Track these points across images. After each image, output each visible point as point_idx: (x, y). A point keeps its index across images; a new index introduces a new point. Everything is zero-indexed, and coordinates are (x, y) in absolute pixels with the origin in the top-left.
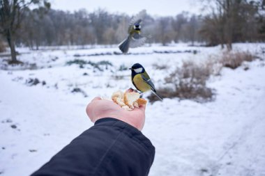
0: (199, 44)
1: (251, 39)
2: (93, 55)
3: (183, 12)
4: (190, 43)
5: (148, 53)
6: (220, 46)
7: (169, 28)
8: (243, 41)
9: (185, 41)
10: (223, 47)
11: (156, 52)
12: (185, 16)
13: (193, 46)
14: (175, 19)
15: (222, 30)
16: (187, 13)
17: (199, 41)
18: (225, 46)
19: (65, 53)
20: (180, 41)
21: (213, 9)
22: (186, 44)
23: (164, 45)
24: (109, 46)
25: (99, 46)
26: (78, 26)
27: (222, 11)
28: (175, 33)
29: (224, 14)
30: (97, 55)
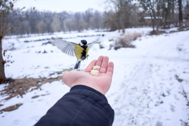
0: (103, 30)
1: (136, 26)
2: (37, 41)
3: (89, 9)
4: (96, 30)
5: (74, 38)
6: (117, 31)
7: (82, 20)
8: (131, 27)
9: (93, 29)
10: (119, 32)
11: (79, 36)
12: (91, 11)
13: (98, 31)
14: (85, 13)
15: (118, 21)
16: (92, 9)
17: (102, 28)
18: (121, 31)
19: (18, 40)
20: (89, 29)
21: (111, 7)
22: (93, 31)
23: (79, 32)
24: (41, 34)
25: (33, 35)
26: (16, 21)
27: (117, 9)
28: (86, 24)
29: (119, 11)
30: (40, 40)
